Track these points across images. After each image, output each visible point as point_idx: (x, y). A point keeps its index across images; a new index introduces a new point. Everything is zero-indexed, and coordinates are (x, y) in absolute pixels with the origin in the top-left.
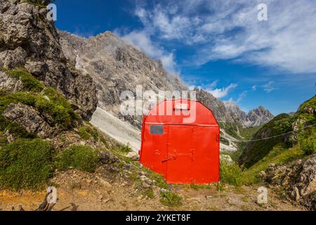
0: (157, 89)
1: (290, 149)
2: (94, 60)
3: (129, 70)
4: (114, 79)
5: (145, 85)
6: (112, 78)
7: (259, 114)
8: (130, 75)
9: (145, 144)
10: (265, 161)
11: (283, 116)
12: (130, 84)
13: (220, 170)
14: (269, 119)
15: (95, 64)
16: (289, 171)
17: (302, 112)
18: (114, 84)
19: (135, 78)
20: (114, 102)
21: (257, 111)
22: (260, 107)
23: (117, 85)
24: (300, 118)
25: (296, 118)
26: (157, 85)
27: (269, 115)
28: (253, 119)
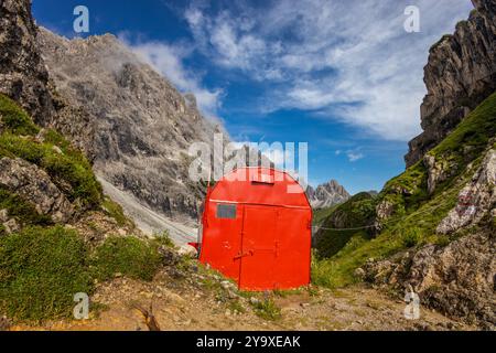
0: (184, 142)
1: (373, 240)
2: (77, 79)
3: (140, 106)
4: (111, 116)
5: (165, 133)
6: (108, 115)
7: (330, 191)
8: (141, 114)
9: (208, 234)
10: (341, 256)
11: (363, 195)
12: (138, 129)
13: (311, 269)
14: (343, 199)
15: (78, 86)
16: (394, 267)
17: (389, 192)
18: (111, 125)
19: (149, 120)
20: (107, 157)
21: (327, 186)
22: (333, 182)
23: (116, 128)
24: (386, 200)
25: (381, 199)
26: (184, 135)
27: (343, 192)
28: (322, 198)
